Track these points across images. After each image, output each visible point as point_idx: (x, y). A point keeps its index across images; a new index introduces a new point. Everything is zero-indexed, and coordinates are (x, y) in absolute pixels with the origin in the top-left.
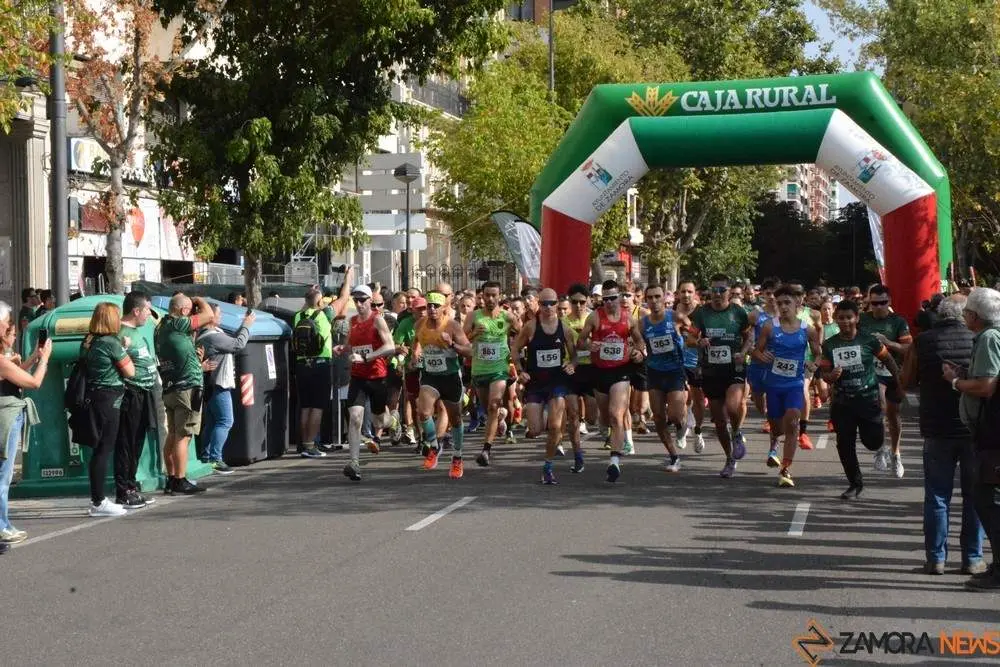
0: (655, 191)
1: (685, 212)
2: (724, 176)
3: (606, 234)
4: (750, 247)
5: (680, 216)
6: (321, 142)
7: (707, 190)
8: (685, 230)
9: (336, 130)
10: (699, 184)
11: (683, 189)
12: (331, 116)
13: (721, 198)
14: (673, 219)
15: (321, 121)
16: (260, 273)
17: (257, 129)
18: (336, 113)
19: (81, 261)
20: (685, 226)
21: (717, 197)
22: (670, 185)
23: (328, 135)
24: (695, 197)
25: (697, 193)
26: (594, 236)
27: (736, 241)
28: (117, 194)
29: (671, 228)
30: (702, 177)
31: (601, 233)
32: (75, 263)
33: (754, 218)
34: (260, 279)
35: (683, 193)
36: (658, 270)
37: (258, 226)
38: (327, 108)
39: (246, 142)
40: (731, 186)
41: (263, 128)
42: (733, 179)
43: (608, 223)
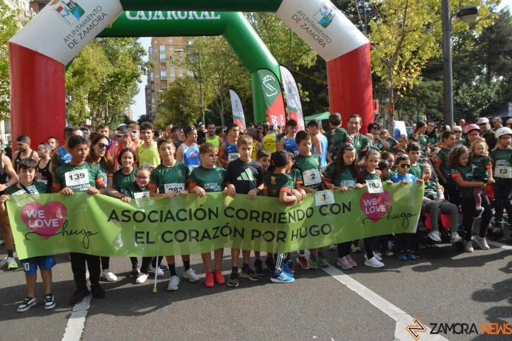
1: (107, 110)
7: (113, 104)
10: (112, 100)
11: (107, 101)
14: (103, 113)
21: (117, 106)
25: (111, 104)
29: (103, 115)
30: (113, 98)
35: (107, 103)
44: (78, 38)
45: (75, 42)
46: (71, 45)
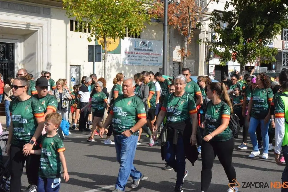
6: (260, 33)
9: (263, 29)
12: (262, 25)
15: (258, 27)
16: (244, 70)
17: (236, 30)
18: (263, 24)
19: (214, 66)
23: (261, 31)
28: (185, 49)
32: (212, 67)
34: (244, 72)
37: (241, 57)
38: (261, 23)
39: (235, 34)
41: (238, 30)
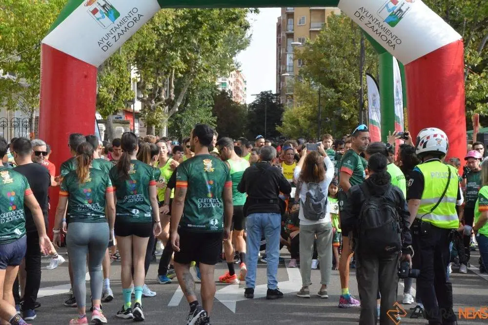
0: (152, 69)
1: (173, 86)
2: (200, 62)
3: (116, 97)
4: (211, 114)
5: (170, 87)
7: (187, 72)
8: (173, 99)
10: (183, 66)
11: (172, 68)
13: (197, 77)
14: (164, 91)
20: (173, 95)
21: (195, 76)
22: (163, 66)
24: (180, 75)
25: (181, 73)
26: (107, 98)
27: (202, 110)
29: (163, 97)
30: (185, 61)
31: (112, 96)
33: (214, 95)
35: (172, 72)
36: (154, 127)
40: (204, 69)
42: (205, 64)
43: (118, 90)
44: (111, 40)
45: (108, 45)
46: (105, 48)
